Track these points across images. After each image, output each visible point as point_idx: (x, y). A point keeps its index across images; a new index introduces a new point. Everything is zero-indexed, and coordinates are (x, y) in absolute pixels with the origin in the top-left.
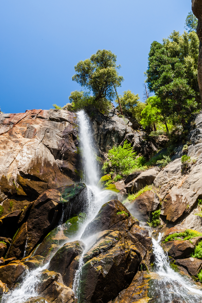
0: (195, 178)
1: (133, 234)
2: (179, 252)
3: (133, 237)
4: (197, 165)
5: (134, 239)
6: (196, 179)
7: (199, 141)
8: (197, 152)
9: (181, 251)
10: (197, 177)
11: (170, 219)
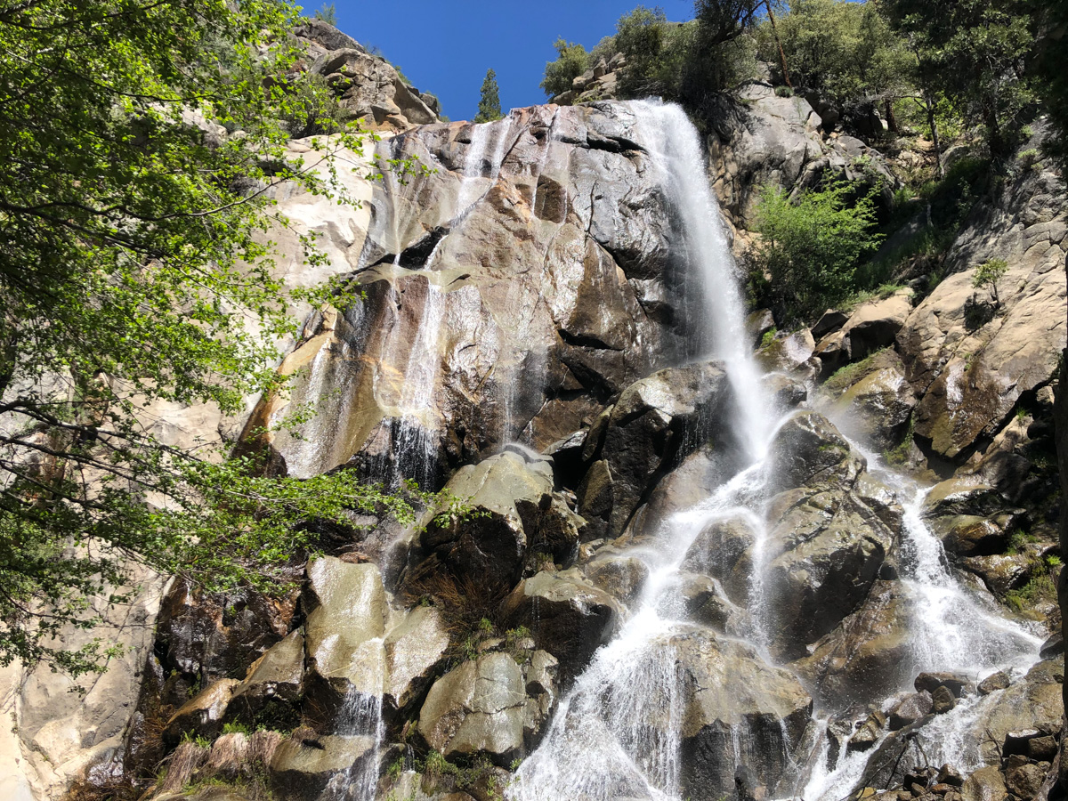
0: (1016, 342)
1: (863, 499)
2: (968, 542)
3: (862, 505)
4: (1025, 295)
5: (863, 509)
6: (1020, 345)
7: (1039, 216)
8: (1029, 253)
9: (972, 540)
10: (1021, 338)
11: (941, 450)
